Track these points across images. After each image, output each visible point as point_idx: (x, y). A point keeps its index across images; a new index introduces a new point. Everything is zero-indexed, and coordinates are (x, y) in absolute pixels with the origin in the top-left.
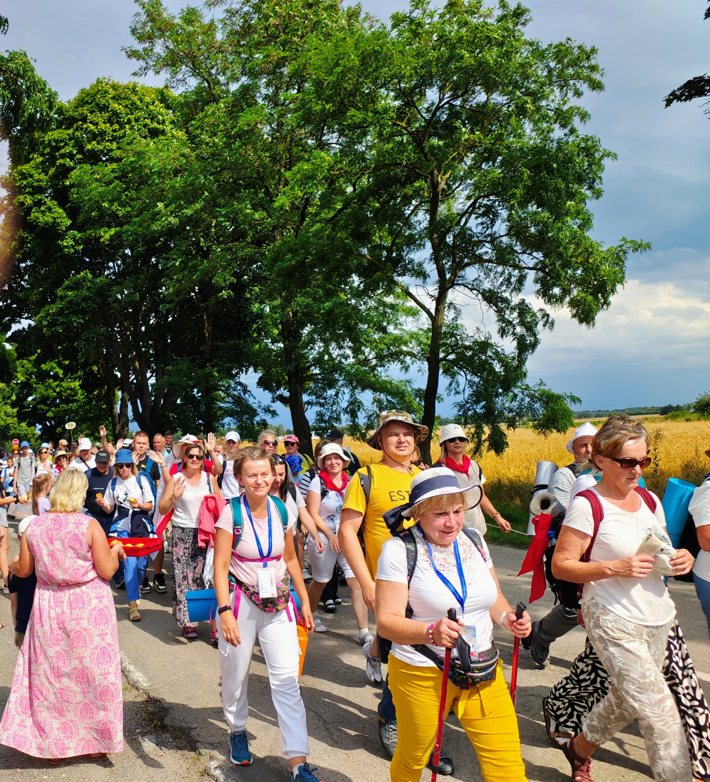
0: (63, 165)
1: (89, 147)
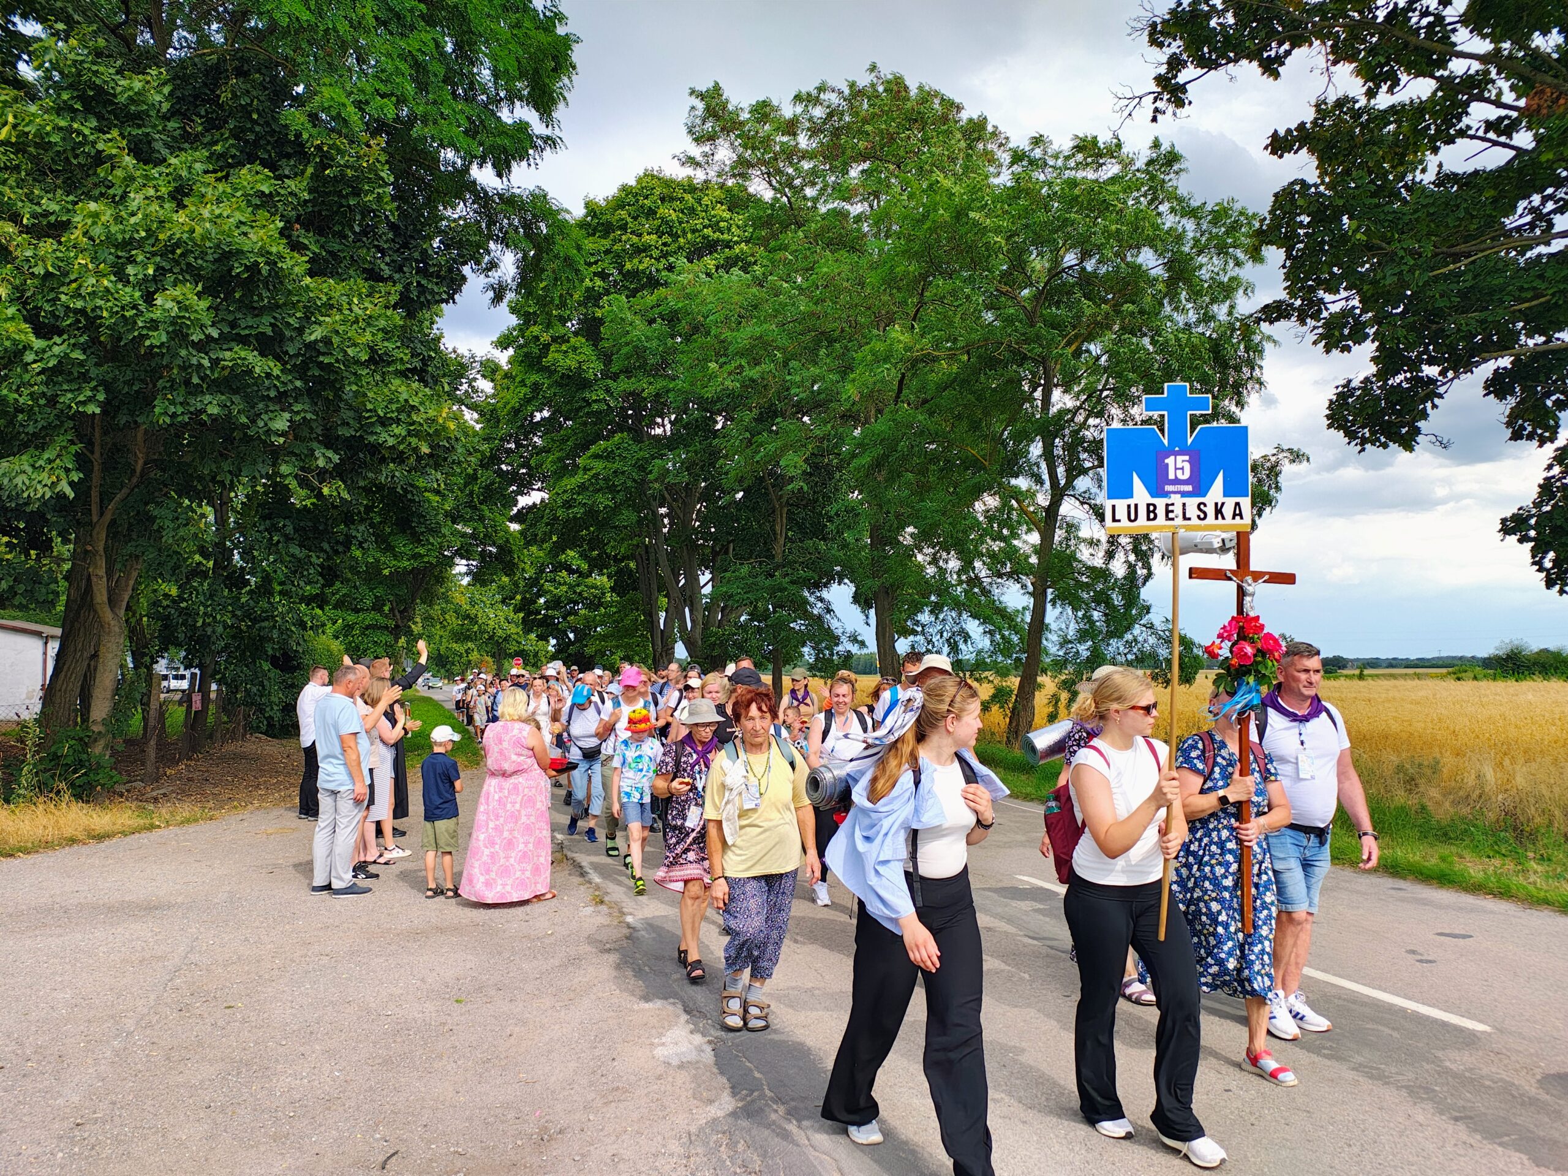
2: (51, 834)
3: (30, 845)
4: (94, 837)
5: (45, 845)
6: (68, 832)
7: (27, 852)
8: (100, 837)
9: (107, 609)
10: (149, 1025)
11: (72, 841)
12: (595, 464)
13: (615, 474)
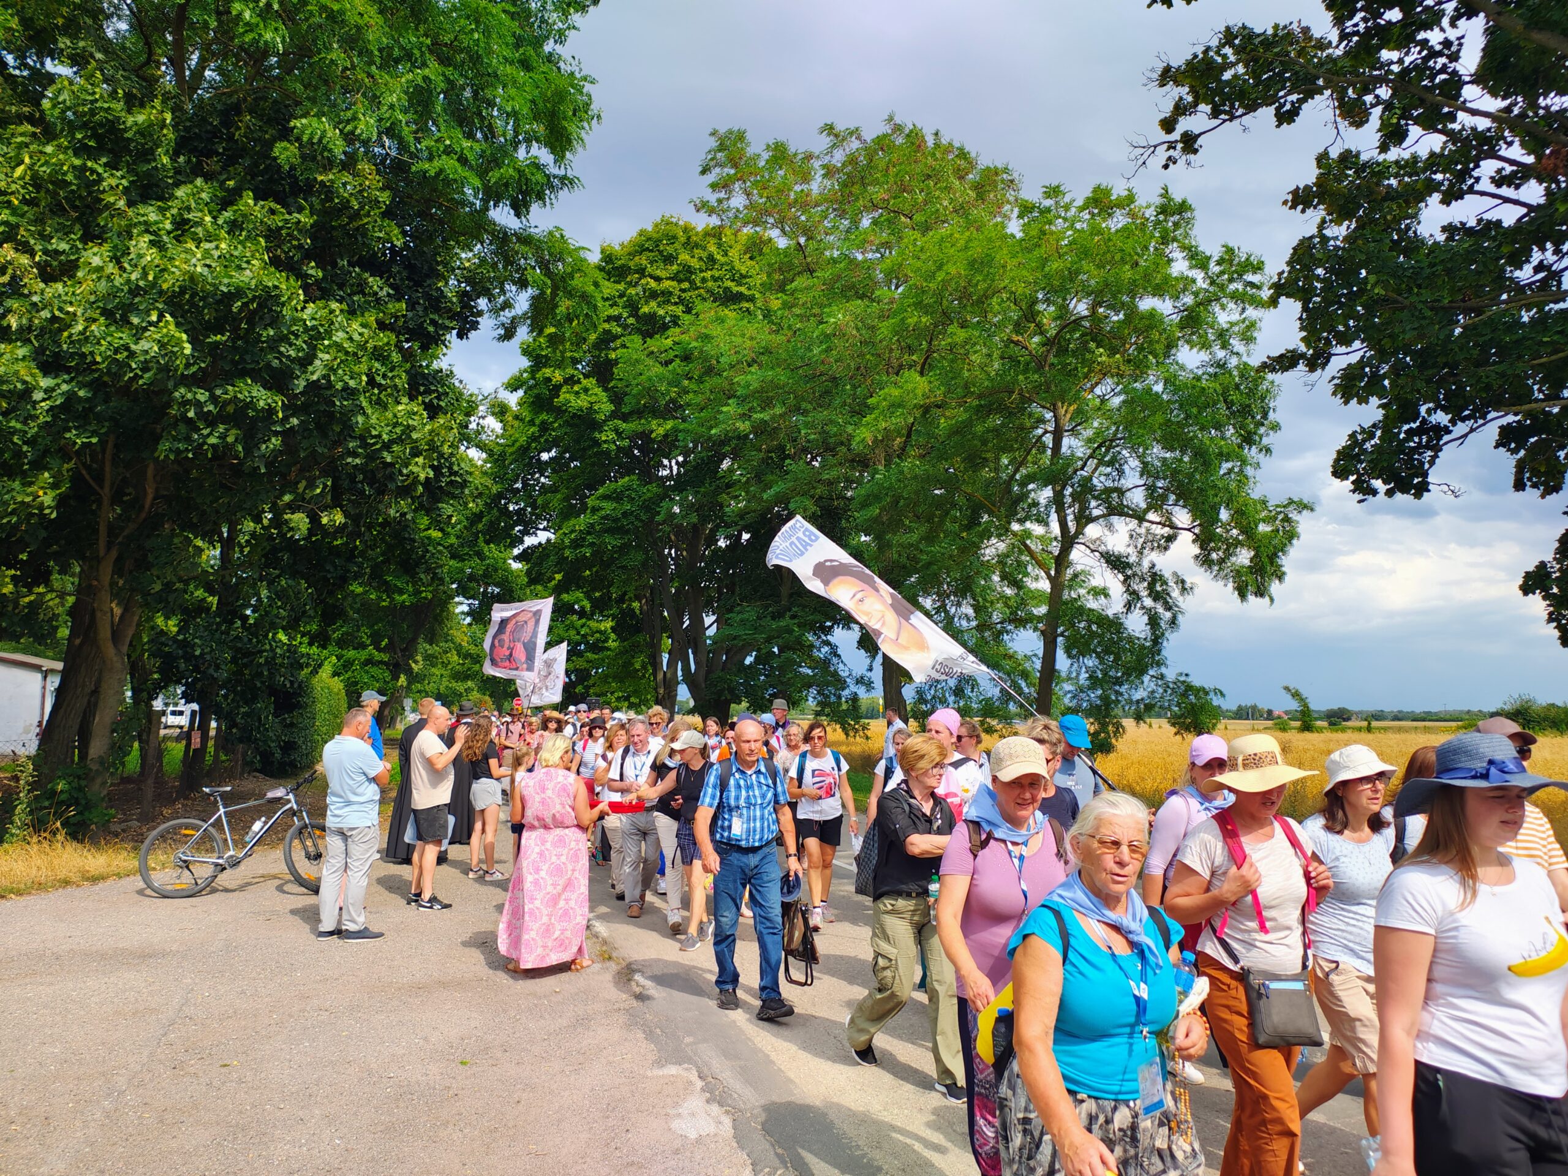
0: (607, 332)
1: (645, 309)
2: (44, 875)
3: (22, 886)
4: (88, 879)
5: (40, 887)
6: (62, 875)
7: (19, 893)
8: (95, 879)
9: (110, 644)
10: (141, 1084)
11: (66, 883)
12: (604, 504)
13: (625, 514)
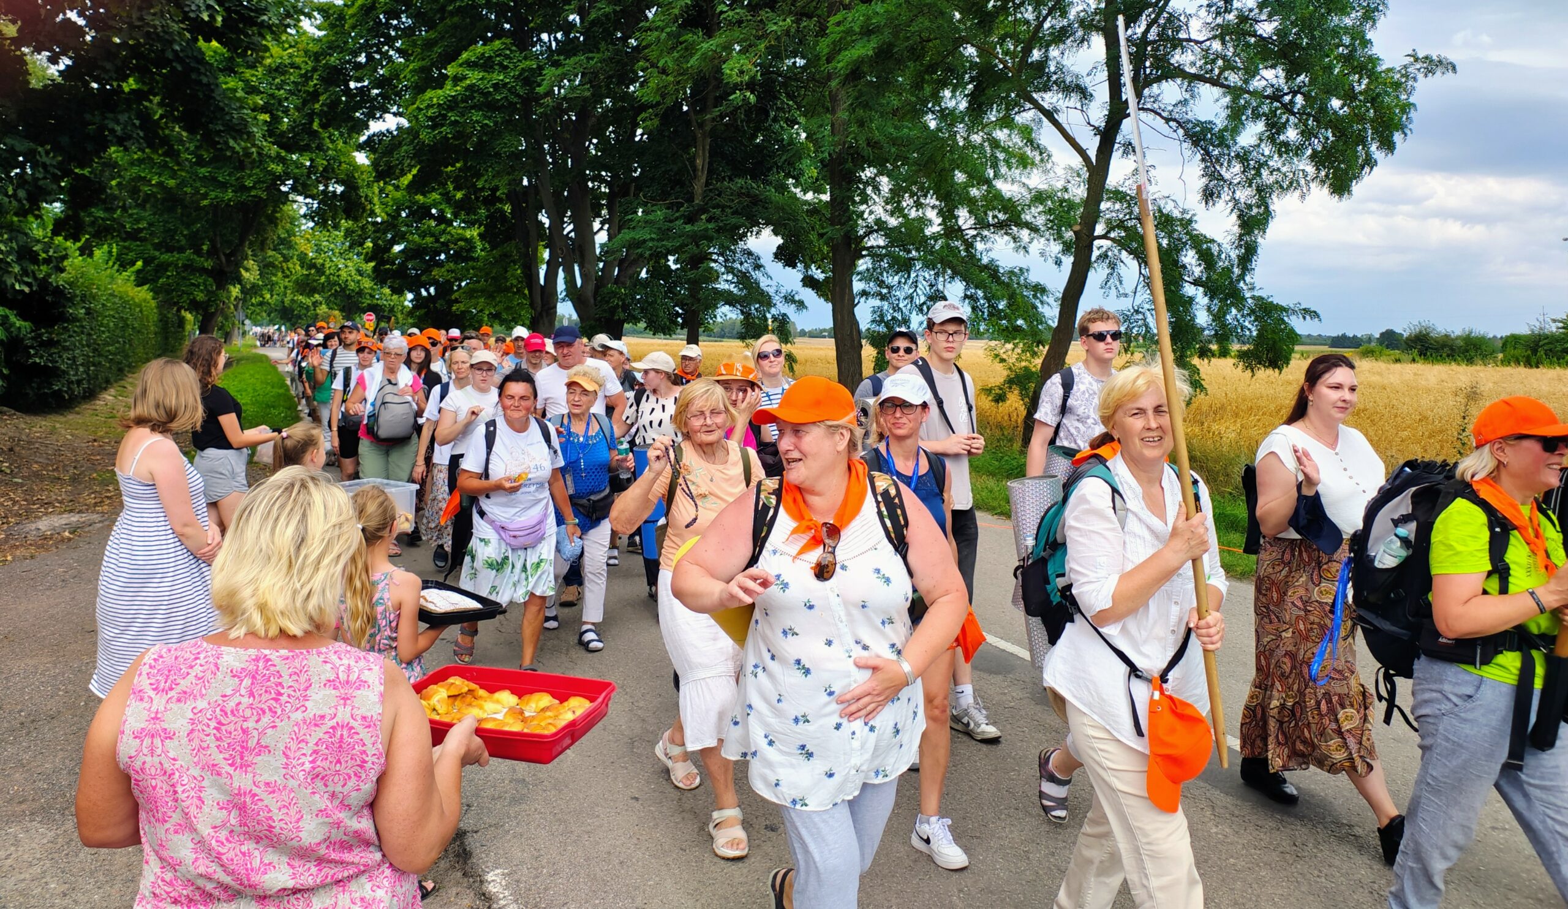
12: (469, 73)
13: (496, 86)
